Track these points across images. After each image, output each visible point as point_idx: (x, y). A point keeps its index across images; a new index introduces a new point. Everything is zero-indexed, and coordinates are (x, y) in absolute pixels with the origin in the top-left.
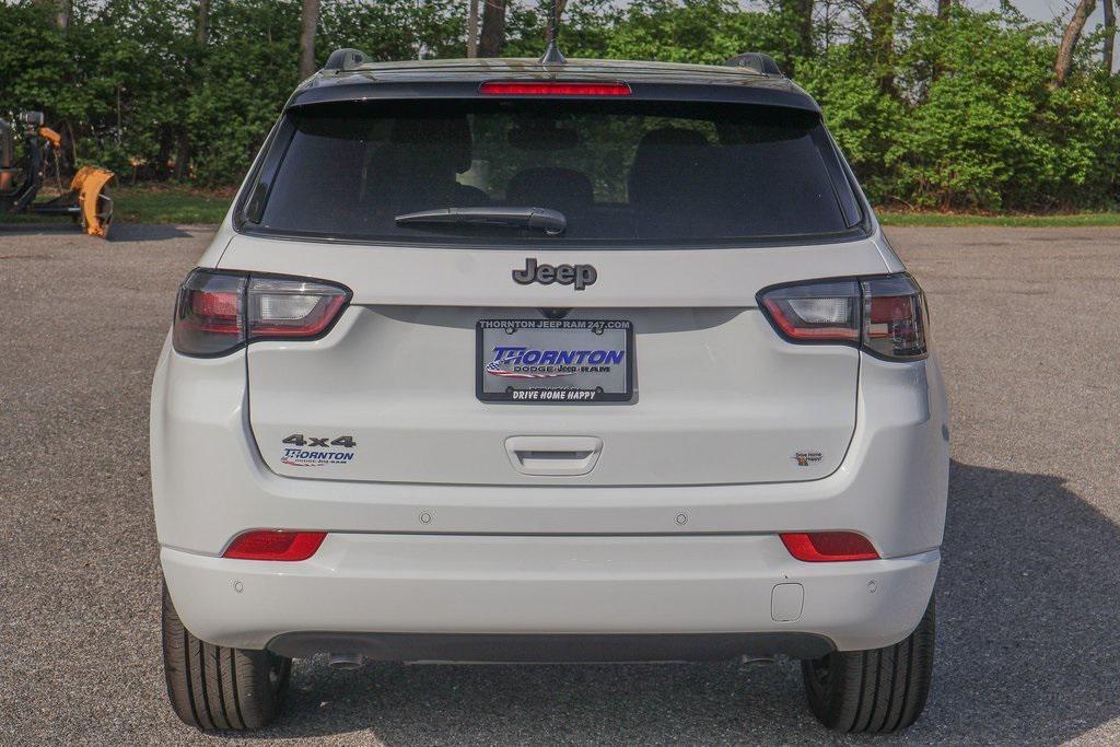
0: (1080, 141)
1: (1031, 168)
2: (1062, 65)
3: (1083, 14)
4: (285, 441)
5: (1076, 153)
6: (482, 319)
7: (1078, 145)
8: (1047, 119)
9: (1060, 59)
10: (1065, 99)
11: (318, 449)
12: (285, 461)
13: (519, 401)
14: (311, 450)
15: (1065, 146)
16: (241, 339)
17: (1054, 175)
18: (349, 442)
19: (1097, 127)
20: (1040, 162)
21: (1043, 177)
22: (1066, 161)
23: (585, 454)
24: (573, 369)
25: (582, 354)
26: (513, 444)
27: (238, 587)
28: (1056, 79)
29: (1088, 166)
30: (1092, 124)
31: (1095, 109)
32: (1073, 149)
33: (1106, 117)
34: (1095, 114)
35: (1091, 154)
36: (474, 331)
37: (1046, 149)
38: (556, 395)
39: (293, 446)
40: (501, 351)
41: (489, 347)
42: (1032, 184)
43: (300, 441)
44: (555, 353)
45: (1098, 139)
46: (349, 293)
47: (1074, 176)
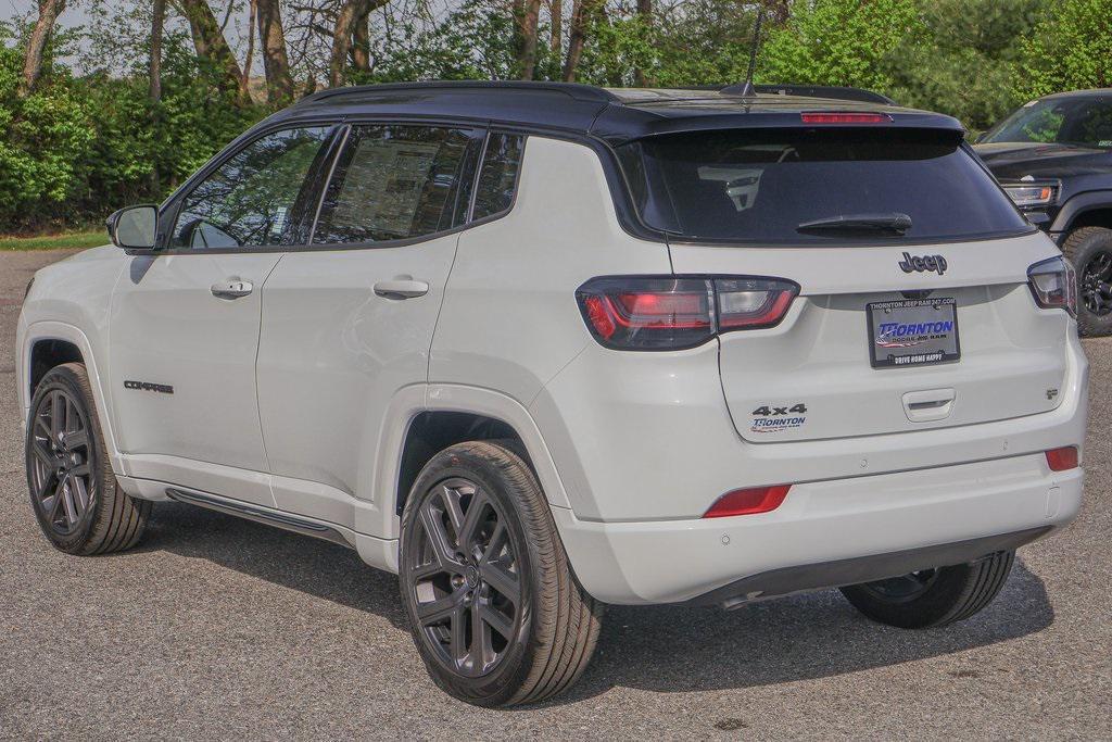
0: (55, 153)
1: (13, 184)
2: (31, 69)
3: (53, 13)
4: (754, 413)
5: (55, 167)
6: (869, 302)
7: (55, 158)
8: (24, 129)
9: (29, 62)
10: (40, 106)
11: (780, 417)
12: (754, 430)
13: (899, 365)
14: (774, 418)
15: (41, 160)
16: (713, 331)
17: (34, 192)
18: (801, 409)
19: (74, 138)
20: (20, 178)
21: (25, 194)
22: (45, 177)
23: (944, 402)
24: (925, 338)
25: (930, 325)
26: (908, 399)
27: (726, 540)
28: (26, 85)
29: (67, 181)
30: (68, 135)
31: (69, 118)
32: (51, 162)
33: (81, 126)
34: (71, 124)
35: (68, 167)
36: (864, 313)
37: (25, 163)
38: (920, 359)
39: (761, 416)
40: (883, 326)
41: (876, 325)
42: (11, 203)
43: (765, 411)
44: (915, 326)
45: (74, 151)
46: (798, 287)
47: (54, 192)
